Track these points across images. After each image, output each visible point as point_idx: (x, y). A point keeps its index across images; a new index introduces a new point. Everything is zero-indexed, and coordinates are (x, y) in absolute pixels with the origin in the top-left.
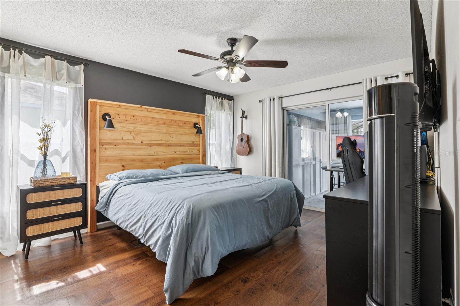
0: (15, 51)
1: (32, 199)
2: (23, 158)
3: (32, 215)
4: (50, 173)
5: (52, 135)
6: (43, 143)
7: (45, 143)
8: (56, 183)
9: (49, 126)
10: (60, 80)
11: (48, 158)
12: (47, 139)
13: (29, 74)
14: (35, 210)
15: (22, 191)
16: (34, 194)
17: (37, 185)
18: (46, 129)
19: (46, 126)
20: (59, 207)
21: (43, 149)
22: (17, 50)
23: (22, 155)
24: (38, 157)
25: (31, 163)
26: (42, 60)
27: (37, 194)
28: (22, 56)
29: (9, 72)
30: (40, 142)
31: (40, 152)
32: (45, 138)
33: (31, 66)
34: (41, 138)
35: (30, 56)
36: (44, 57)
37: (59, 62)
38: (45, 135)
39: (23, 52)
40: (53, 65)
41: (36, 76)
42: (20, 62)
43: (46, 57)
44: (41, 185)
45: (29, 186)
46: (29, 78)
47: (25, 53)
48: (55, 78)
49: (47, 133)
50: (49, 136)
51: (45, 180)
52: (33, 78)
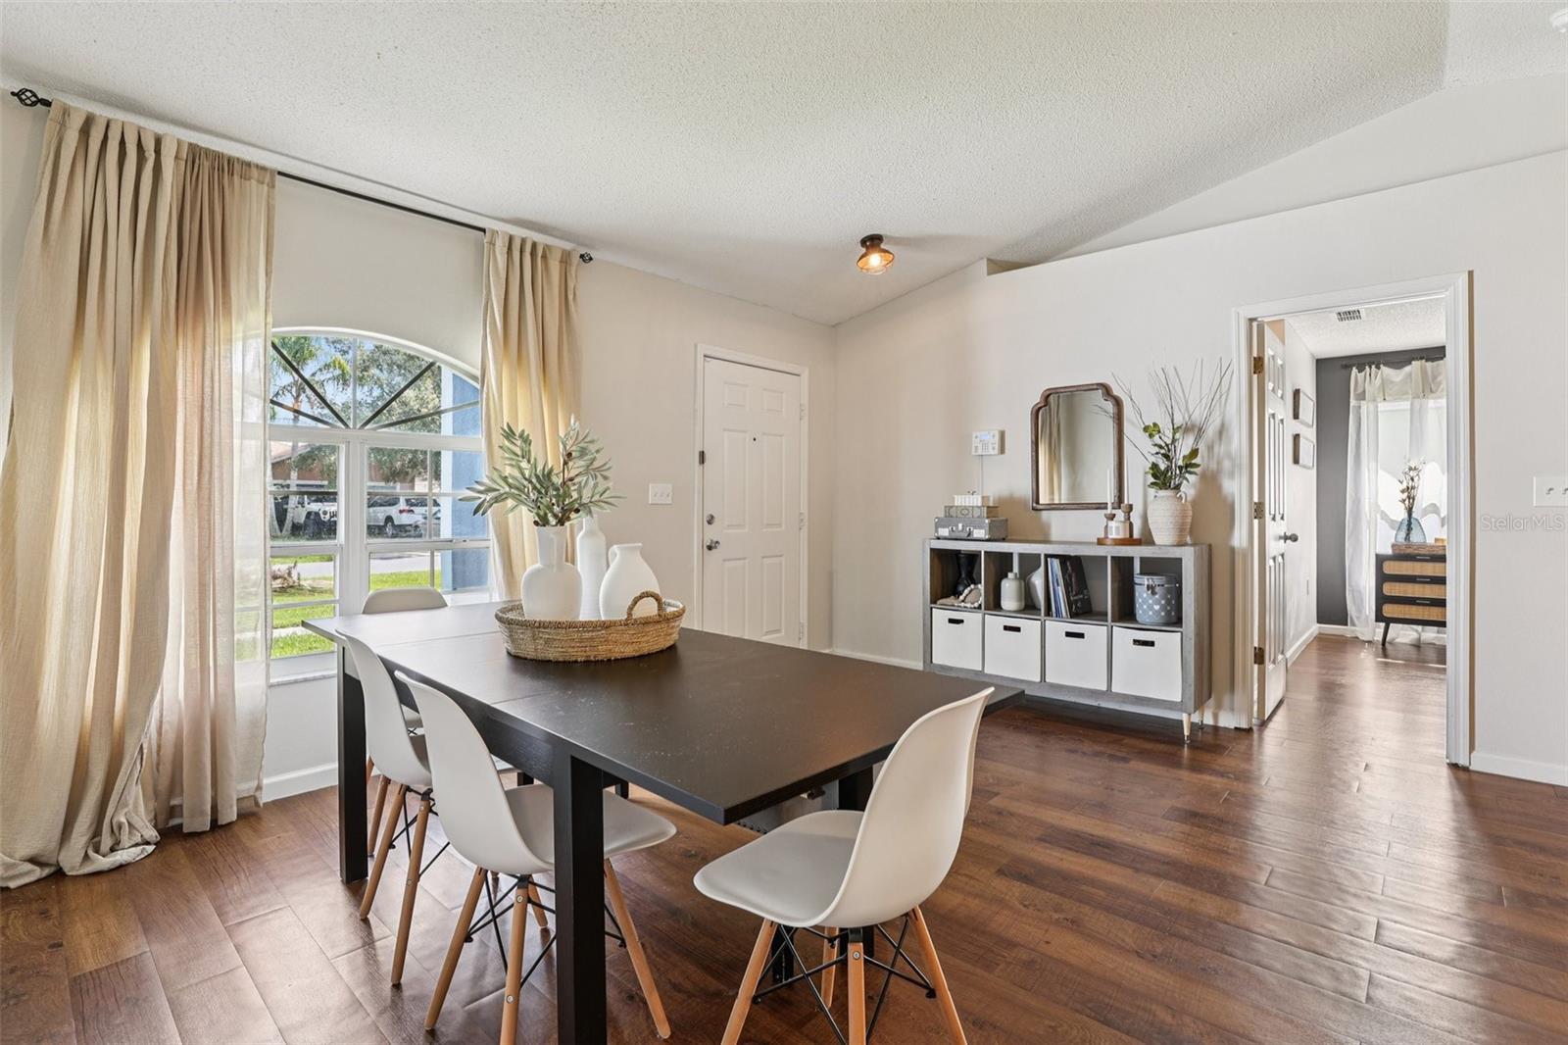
0: (1370, 367)
1: (1391, 568)
2: (1384, 516)
3: (1389, 589)
4: (1415, 538)
5: (1421, 481)
6: (1406, 494)
7: (1410, 496)
8: (1422, 552)
9: (1415, 469)
10: (1437, 391)
11: (1414, 515)
12: (1413, 488)
13: (1390, 395)
14: (1393, 584)
15: (1378, 556)
16: (1392, 563)
17: (1397, 552)
18: (1412, 473)
19: (1411, 469)
20: (1428, 586)
21: (1407, 502)
22: (1373, 366)
23: (1382, 512)
24: (1400, 514)
25: (1392, 523)
26: (1408, 369)
27: (1397, 563)
28: (1380, 372)
29: (1364, 399)
30: (1403, 492)
31: (1403, 505)
32: (1410, 486)
33: (1392, 382)
34: (1405, 486)
35: (1391, 367)
36: (1410, 363)
37: (1435, 363)
38: (1411, 483)
39: (1381, 366)
40: (1424, 371)
41: (1400, 396)
42: (1378, 382)
43: (1413, 362)
44: (1402, 552)
45: (1389, 551)
46: (1389, 401)
47: (1384, 365)
48: (1427, 390)
49: (1412, 479)
50: (1416, 484)
51: (1409, 546)
52: (1395, 400)
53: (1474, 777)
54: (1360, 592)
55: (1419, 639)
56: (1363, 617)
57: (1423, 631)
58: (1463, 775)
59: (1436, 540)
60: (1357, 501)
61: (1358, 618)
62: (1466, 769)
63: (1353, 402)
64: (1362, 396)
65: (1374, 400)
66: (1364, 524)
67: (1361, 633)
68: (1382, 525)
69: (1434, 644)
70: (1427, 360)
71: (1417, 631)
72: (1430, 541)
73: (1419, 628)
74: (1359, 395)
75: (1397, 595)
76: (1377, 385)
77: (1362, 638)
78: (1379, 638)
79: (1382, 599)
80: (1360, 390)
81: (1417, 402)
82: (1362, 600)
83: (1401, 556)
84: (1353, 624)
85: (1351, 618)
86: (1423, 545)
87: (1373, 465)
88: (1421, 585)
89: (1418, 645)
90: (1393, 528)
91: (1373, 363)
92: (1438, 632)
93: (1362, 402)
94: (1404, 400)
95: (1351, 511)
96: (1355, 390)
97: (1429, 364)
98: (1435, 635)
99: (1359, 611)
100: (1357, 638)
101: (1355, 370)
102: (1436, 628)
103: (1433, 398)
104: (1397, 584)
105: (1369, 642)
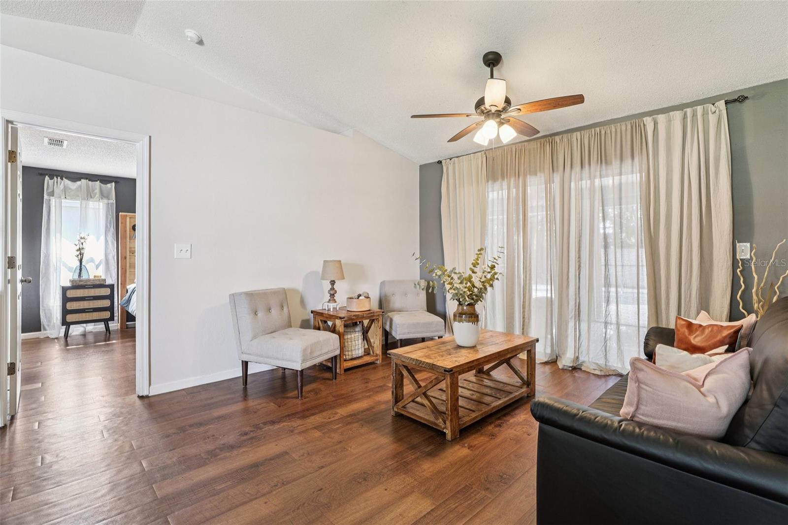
0: (57, 178)
1: (71, 294)
2: (65, 265)
3: (70, 306)
5: (86, 245)
6: (79, 252)
7: (81, 253)
8: (88, 283)
9: (84, 238)
10: (94, 197)
11: (83, 264)
12: (83, 249)
13: (69, 196)
14: (72, 303)
15: (63, 288)
16: (72, 291)
17: (75, 284)
18: (82, 241)
19: (81, 238)
20: (91, 302)
21: (79, 256)
22: (59, 178)
23: (64, 262)
24: (75, 263)
25: (70, 269)
26: (79, 183)
27: (74, 291)
28: (63, 182)
29: (53, 196)
30: (77, 250)
31: (77, 259)
32: (81, 248)
33: (70, 189)
34: (78, 247)
35: (69, 180)
36: (80, 180)
37: (93, 183)
38: (81, 245)
39: (64, 178)
40: (88, 186)
41: (74, 197)
42: (62, 187)
43: (82, 180)
44: (77, 284)
45: (69, 284)
46: (68, 199)
47: (65, 178)
48: (89, 196)
49: (82, 244)
50: (84, 246)
51: (81, 281)
52: (72, 199)
53: (152, 400)
54: (49, 310)
55: (85, 331)
56: (52, 324)
57: (86, 326)
58: (146, 401)
59: (95, 276)
60: (47, 256)
61: (48, 325)
62: (147, 397)
63: (46, 197)
64: (52, 194)
65: (60, 197)
66: (52, 270)
67: (51, 334)
68: (64, 270)
69: (92, 332)
70: (89, 180)
71: (83, 327)
72: (92, 277)
73: (85, 325)
74: (50, 192)
75: (75, 308)
76: (62, 188)
77: (51, 337)
78: (62, 334)
79: (65, 312)
80: (50, 190)
81: (84, 202)
82: (51, 314)
83: (76, 286)
84: (45, 329)
85: (43, 326)
86: (89, 280)
87: (58, 235)
88: (88, 302)
89: (84, 335)
90: (71, 271)
91: (59, 176)
92: (94, 325)
93: (51, 197)
94: (77, 200)
95: (44, 262)
96: (47, 190)
97: (90, 182)
98: (93, 327)
99: (49, 321)
100: (48, 337)
101: (47, 178)
102: (93, 324)
103: (92, 201)
104: (75, 302)
105: (57, 338)
